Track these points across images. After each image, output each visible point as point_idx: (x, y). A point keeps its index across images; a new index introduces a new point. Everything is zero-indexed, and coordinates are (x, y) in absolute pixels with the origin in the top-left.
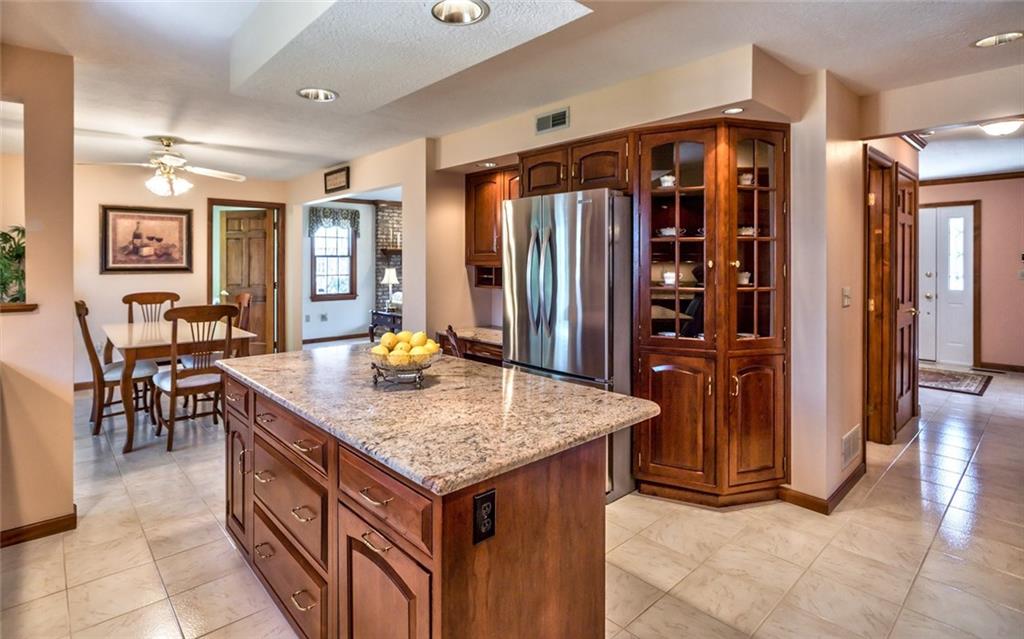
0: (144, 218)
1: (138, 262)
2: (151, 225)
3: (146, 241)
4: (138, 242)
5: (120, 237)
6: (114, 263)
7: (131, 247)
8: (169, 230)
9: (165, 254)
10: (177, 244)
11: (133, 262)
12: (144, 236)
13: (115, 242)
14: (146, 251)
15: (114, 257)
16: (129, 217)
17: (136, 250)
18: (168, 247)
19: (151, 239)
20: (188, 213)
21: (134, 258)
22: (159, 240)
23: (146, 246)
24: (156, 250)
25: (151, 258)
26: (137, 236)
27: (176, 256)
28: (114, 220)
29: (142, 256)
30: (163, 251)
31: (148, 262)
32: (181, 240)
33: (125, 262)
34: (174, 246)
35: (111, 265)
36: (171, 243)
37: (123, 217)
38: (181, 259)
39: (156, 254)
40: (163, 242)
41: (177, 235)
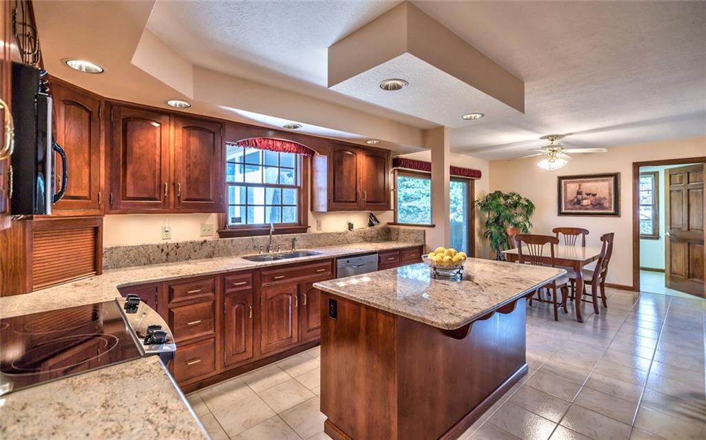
0: (583, 182)
1: (580, 209)
2: (589, 186)
3: (585, 196)
4: (580, 197)
5: (569, 195)
6: (565, 209)
7: (576, 200)
8: (602, 188)
9: (598, 204)
10: (607, 197)
11: (576, 209)
12: (584, 194)
13: (566, 197)
14: (585, 202)
15: (565, 206)
16: (574, 182)
17: (579, 202)
18: (600, 199)
19: (588, 194)
20: (616, 177)
21: (577, 206)
22: (594, 195)
23: (585, 199)
24: (591, 201)
25: (588, 207)
26: (579, 193)
27: (607, 205)
28: (565, 184)
29: (582, 206)
30: (597, 202)
31: (587, 209)
32: (610, 195)
33: (571, 209)
34: (605, 198)
35: (563, 211)
36: (603, 197)
37: (571, 182)
38: (611, 207)
39: (592, 204)
40: (597, 196)
41: (607, 191)
